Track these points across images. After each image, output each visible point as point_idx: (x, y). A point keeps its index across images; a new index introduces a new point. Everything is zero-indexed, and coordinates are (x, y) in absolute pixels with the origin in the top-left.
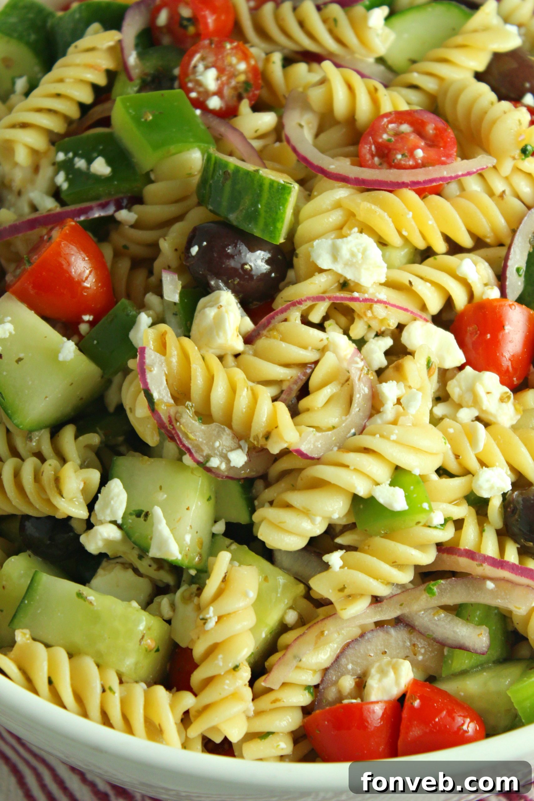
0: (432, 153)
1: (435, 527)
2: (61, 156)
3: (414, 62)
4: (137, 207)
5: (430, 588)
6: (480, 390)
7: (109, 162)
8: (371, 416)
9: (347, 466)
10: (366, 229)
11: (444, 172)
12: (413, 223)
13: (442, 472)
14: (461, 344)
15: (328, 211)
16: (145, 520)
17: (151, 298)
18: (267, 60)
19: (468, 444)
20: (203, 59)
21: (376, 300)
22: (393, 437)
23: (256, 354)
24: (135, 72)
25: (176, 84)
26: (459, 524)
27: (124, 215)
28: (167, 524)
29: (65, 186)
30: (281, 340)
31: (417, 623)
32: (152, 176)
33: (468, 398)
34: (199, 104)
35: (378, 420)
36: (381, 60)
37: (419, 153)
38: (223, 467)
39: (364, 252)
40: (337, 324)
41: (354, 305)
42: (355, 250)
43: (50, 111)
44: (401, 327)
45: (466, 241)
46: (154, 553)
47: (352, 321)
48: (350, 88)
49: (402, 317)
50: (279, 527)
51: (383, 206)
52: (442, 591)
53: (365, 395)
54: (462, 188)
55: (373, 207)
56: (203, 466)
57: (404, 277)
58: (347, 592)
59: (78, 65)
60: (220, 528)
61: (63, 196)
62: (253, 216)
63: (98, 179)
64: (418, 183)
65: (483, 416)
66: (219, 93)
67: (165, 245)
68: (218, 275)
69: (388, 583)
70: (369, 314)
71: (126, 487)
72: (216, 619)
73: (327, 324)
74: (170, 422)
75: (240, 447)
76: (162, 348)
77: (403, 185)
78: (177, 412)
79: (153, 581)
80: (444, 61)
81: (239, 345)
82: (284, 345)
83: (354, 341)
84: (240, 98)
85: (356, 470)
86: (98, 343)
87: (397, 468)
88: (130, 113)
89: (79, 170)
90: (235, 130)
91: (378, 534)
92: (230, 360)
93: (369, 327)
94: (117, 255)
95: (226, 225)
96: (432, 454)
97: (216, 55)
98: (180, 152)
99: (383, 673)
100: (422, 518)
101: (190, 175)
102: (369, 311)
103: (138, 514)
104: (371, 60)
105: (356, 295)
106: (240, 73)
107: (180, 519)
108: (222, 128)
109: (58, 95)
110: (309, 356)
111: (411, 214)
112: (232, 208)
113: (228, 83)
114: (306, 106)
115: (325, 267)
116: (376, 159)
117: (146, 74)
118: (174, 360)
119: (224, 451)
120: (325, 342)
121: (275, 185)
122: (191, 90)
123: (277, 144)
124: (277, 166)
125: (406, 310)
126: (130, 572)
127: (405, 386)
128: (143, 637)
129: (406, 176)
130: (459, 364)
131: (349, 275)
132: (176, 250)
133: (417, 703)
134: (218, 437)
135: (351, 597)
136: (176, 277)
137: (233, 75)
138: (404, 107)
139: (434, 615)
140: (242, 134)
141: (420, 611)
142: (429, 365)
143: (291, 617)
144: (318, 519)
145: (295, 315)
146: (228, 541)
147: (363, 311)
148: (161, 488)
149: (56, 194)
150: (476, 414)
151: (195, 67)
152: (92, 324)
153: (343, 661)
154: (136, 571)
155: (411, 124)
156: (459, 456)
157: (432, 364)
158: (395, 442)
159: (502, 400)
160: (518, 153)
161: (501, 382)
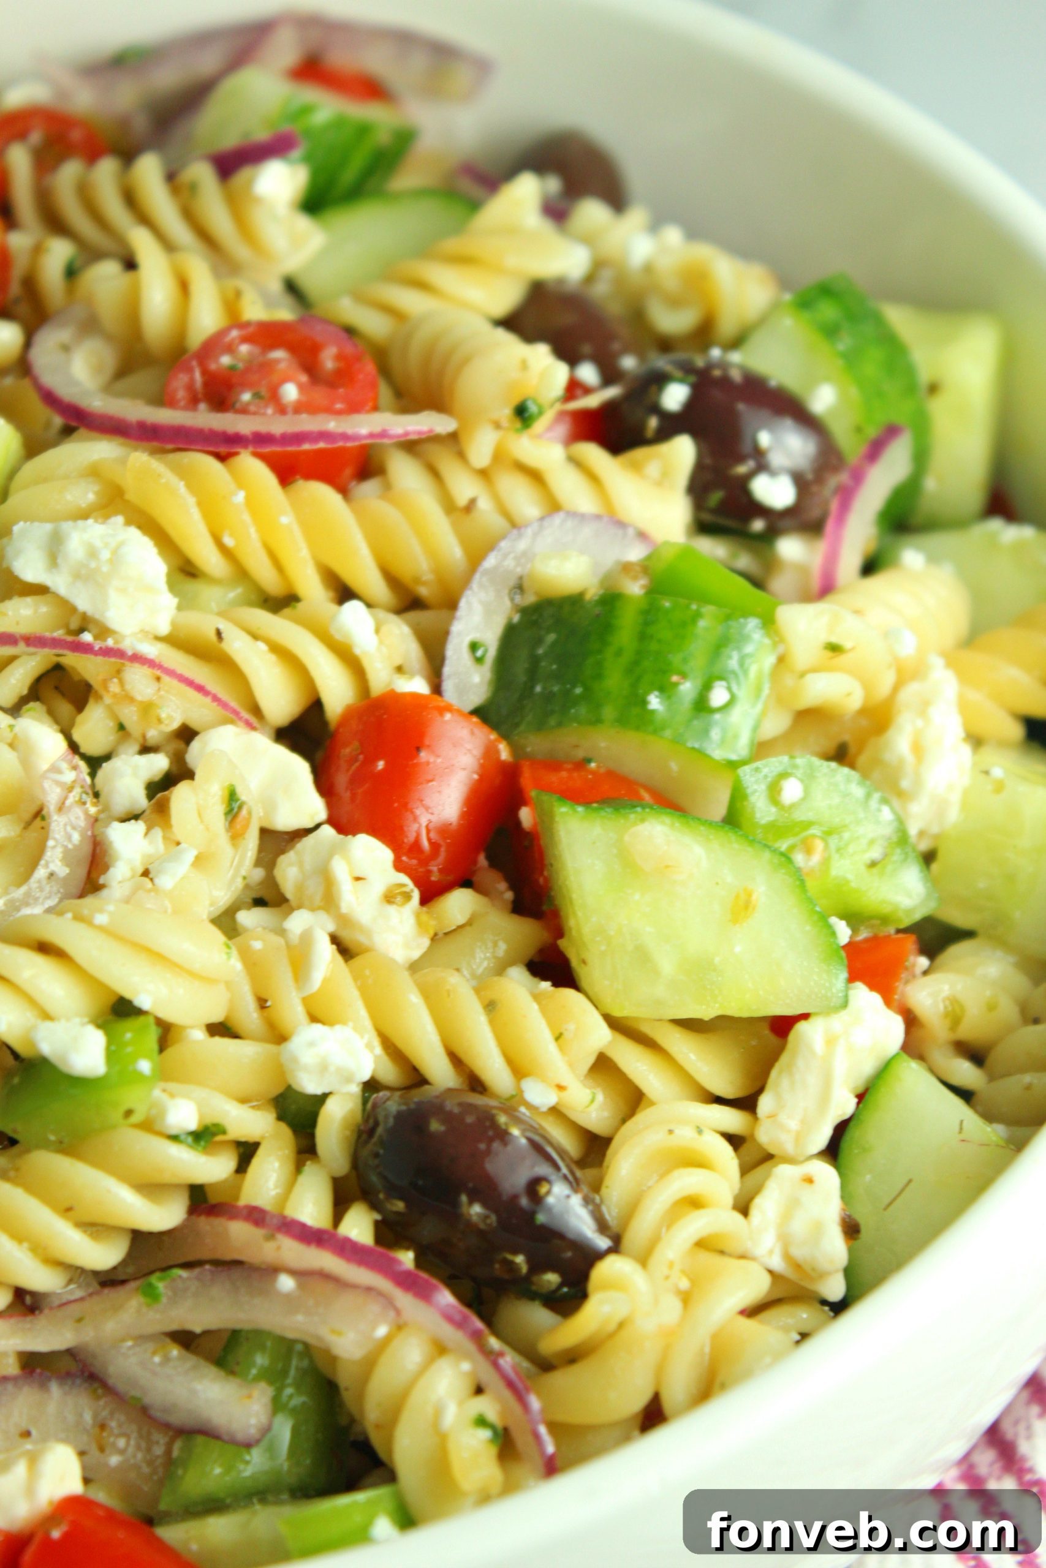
0: (320, 395)
1: (174, 1138)
5: (150, 1285)
6: (341, 870)
8: (79, 895)
12: (246, 517)
13: (221, 1029)
14: (324, 784)
15: (67, 478)
21: (130, 653)
22: (102, 919)
31: (112, 1370)
33: (315, 889)
36: (292, 287)
37: (291, 392)
39: (116, 552)
40: (49, 710)
42: (98, 544)
44: (187, 733)
45: (370, 580)
47: (81, 709)
48: (184, 286)
52: (178, 1294)
53: (70, 850)
57: (208, 624)
64: (268, 439)
65: (345, 935)
70: (114, 687)
77: (240, 442)
83: (83, 755)
91: (42, 1143)
93: (121, 727)
100: (139, 1102)
102: (115, 680)
105: (87, 639)
111: (240, 497)
115: (32, 580)
116: (201, 405)
123: (9, 381)
125: (200, 689)
127: (165, 838)
129: (244, 425)
130: (310, 823)
139: (154, 1353)
141: (123, 1340)
142: (233, 805)
147: (100, 678)
150: (333, 928)
156: (266, 1001)
157: (240, 808)
158: (101, 929)
159: (390, 898)
160: (506, 413)
161: (399, 866)
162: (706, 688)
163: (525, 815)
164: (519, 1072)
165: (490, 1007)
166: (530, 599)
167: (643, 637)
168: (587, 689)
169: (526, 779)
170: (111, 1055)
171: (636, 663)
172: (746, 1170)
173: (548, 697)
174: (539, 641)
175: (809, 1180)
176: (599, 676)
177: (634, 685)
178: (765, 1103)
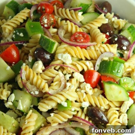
0: (85, 40)
1: (72, 111)
2: (15, 32)
3: (87, 23)
4: (27, 43)
5: (70, 123)
6: (86, 87)
7: (23, 34)
8: (64, 89)
9: (57, 97)
10: (69, 53)
11: (86, 44)
12: (78, 53)
13: (76, 101)
14: (84, 78)
15: (62, 48)
17: (26, 61)
18: (58, 19)
19: (82, 97)
20: (45, 17)
21: (69, 67)
22: (67, 93)
23: (44, 74)
24: (32, 18)
25: (40, 21)
26: (78, 112)
27: (25, 44)
29: (14, 37)
30: (50, 72)
31: (67, 129)
32: (31, 38)
33: (84, 88)
34: (43, 25)
35: (65, 89)
36: (81, 22)
37: (82, 40)
38: (34, 94)
40: (61, 70)
41: (64, 67)
42: (66, 56)
43: (14, 23)
44: (73, 73)
45: (89, 58)
46: (18, 108)
47: (64, 70)
48: (72, 26)
49: (74, 71)
50: (42, 107)
51: (73, 49)
52: (72, 124)
53: (63, 85)
54: (90, 48)
55: (71, 49)
56: (30, 93)
57: (75, 63)
58: (53, 121)
59: (21, 15)
60: (32, 106)
61: (14, 39)
62: (47, 47)
63: (21, 37)
64: (80, 46)
66: (47, 24)
67: (31, 51)
68: (39, 58)
69: (62, 121)
70: (67, 69)
72: (27, 122)
73: (59, 70)
74: (25, 84)
76: (26, 70)
77: (78, 46)
78: (26, 82)
79: (18, 115)
80: (92, 24)
81: (41, 72)
82: (49, 73)
83: (64, 74)
84: (51, 25)
85: (58, 98)
87: (67, 99)
89: (18, 35)
90: (49, 31)
91: (61, 111)
92: (39, 74)
93: (67, 72)
94: (22, 52)
95: (43, 49)
96: (74, 97)
97: (48, 16)
98: (37, 34)
100: (70, 109)
101: (38, 39)
103: (16, 101)
104: (79, 22)
105: (65, 65)
106: (52, 21)
108: (46, 30)
109: (16, 20)
110: (54, 75)
111: (78, 51)
112: (44, 46)
113: (49, 22)
114: (63, 29)
115: (60, 59)
116: (74, 40)
117: (34, 19)
118: (28, 72)
119: (34, 91)
120: (58, 73)
121: (52, 42)
122: (42, 23)
123: (56, 35)
124: (55, 39)
125: (74, 69)
126: (14, 112)
127: (71, 84)
128: (13, 124)
129: (78, 44)
130: (83, 81)
131: (64, 61)
134: (34, 88)
135: (54, 122)
136: (31, 57)
137: (50, 21)
138: (82, 31)
139: (70, 129)
140: (50, 32)
141: (68, 127)
142: (77, 80)
143: (43, 125)
144: (50, 106)
145: (53, 68)
146: (33, 109)
148: (21, 96)
149: (13, 39)
150: (85, 91)
151: (43, 18)
152: (15, 64)
154: (15, 112)
155: (82, 34)
156: (80, 99)
159: (90, 89)
160: (101, 43)
161: (91, 86)
162: (118, 70)
163: (102, 82)
164: (101, 105)
165: (98, 100)
166: (103, 60)
167: (113, 65)
168: (108, 70)
169: (102, 78)
170: (68, 105)
171: (112, 68)
172: (119, 113)
173: (104, 70)
174: (103, 65)
175: (125, 115)
176: (109, 69)
177: (112, 70)
178: (121, 108)
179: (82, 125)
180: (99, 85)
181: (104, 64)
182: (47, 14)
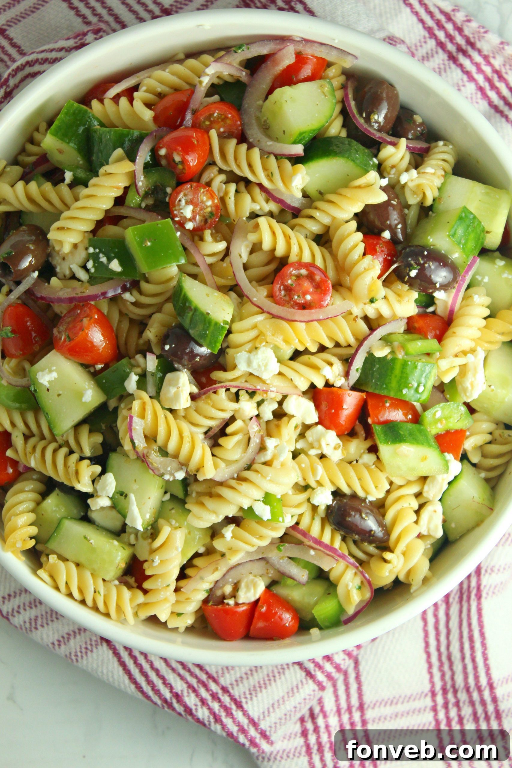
0: (316, 296)
2: (91, 250)
3: (322, 194)
4: (136, 293)
5: (280, 548)
7: (121, 264)
9: (240, 493)
14: (318, 409)
15: (248, 330)
16: (125, 499)
17: (139, 359)
19: (311, 476)
20: (185, 196)
24: (142, 189)
26: (301, 516)
27: (127, 296)
28: (137, 506)
29: (93, 270)
30: (212, 406)
31: (271, 561)
33: (316, 444)
34: (181, 225)
35: (262, 457)
37: (308, 298)
38: (171, 479)
42: (261, 364)
44: (284, 397)
45: (329, 344)
52: (286, 550)
56: (160, 477)
57: (288, 374)
58: (233, 550)
60: (167, 497)
63: (113, 273)
68: (181, 362)
69: (256, 547)
71: (115, 478)
72: (159, 561)
73: (240, 393)
74: (144, 457)
75: (182, 469)
76: (143, 413)
78: (148, 452)
81: (188, 402)
82: (213, 410)
86: (106, 382)
88: (136, 240)
89: (102, 263)
90: (199, 250)
97: (194, 195)
99: (248, 588)
102: (264, 393)
103: (122, 494)
106: (207, 207)
107: (144, 504)
110: (227, 416)
113: (199, 213)
119: (173, 472)
120: (237, 409)
121: (218, 325)
122: (176, 216)
127: (280, 440)
128: (119, 565)
130: (314, 422)
131: (256, 374)
132: (157, 336)
133: (264, 609)
134: (170, 464)
136: (155, 358)
137: (203, 208)
139: (280, 560)
140: (201, 253)
141: (274, 557)
143: (201, 550)
145: (222, 390)
146: (172, 505)
148: (135, 481)
150: (319, 452)
151: (180, 201)
153: (227, 577)
155: (308, 269)
156: (305, 479)
158: (269, 480)
159: (335, 448)
160: (367, 301)
161: (338, 436)
162: (418, 385)
163: (370, 420)
164: (367, 493)
165: (359, 479)
167: (402, 372)
168: (387, 385)
171: (400, 380)
173: (376, 385)
174: (374, 366)
175: (435, 511)
176: (390, 383)
177: (399, 387)
178: (426, 488)
179: (312, 556)
180: (360, 422)
181: (377, 366)
182: (191, 187)
